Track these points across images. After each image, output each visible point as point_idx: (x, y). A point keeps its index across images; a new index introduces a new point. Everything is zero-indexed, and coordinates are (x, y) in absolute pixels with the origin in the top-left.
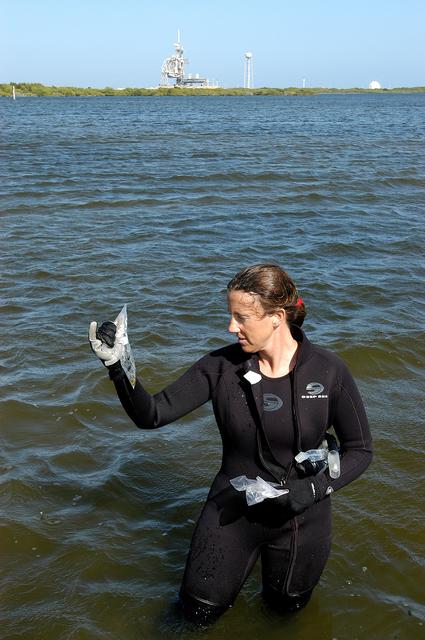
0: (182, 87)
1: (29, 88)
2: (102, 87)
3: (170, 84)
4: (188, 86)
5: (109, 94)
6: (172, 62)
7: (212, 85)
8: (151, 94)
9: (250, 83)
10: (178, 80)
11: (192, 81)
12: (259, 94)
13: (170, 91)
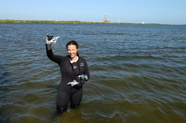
0: (106, 22)
1: (77, 22)
2: (91, 22)
3: (104, 22)
4: (107, 22)
5: (92, 23)
6: (104, 18)
7: (112, 22)
8: (100, 23)
9: (119, 22)
10: (105, 21)
11: (108, 21)
12: (120, 24)
13: (104, 23)
